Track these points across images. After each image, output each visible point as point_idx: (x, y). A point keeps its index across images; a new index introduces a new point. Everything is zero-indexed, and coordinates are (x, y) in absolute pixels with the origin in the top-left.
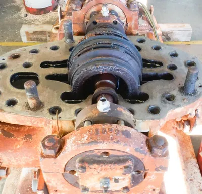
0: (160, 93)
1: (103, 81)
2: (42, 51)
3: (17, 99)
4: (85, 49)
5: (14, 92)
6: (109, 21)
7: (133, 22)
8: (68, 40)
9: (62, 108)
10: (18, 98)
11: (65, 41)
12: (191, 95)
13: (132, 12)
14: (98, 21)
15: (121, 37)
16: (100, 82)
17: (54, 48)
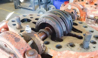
0: (69, 42)
7: (83, 17)
13: (83, 12)
15: (64, 13)
16: (48, 28)
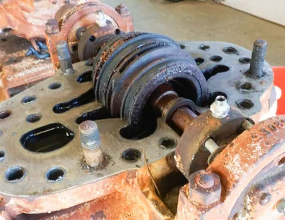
1: (165, 94)
2: (41, 95)
3: (60, 166)
4: (126, 60)
5: (46, 159)
6: (110, 32)
8: (67, 70)
9: (137, 147)
10: (60, 163)
11: (62, 74)
12: (262, 76)
14: (96, 35)
17: (55, 87)
